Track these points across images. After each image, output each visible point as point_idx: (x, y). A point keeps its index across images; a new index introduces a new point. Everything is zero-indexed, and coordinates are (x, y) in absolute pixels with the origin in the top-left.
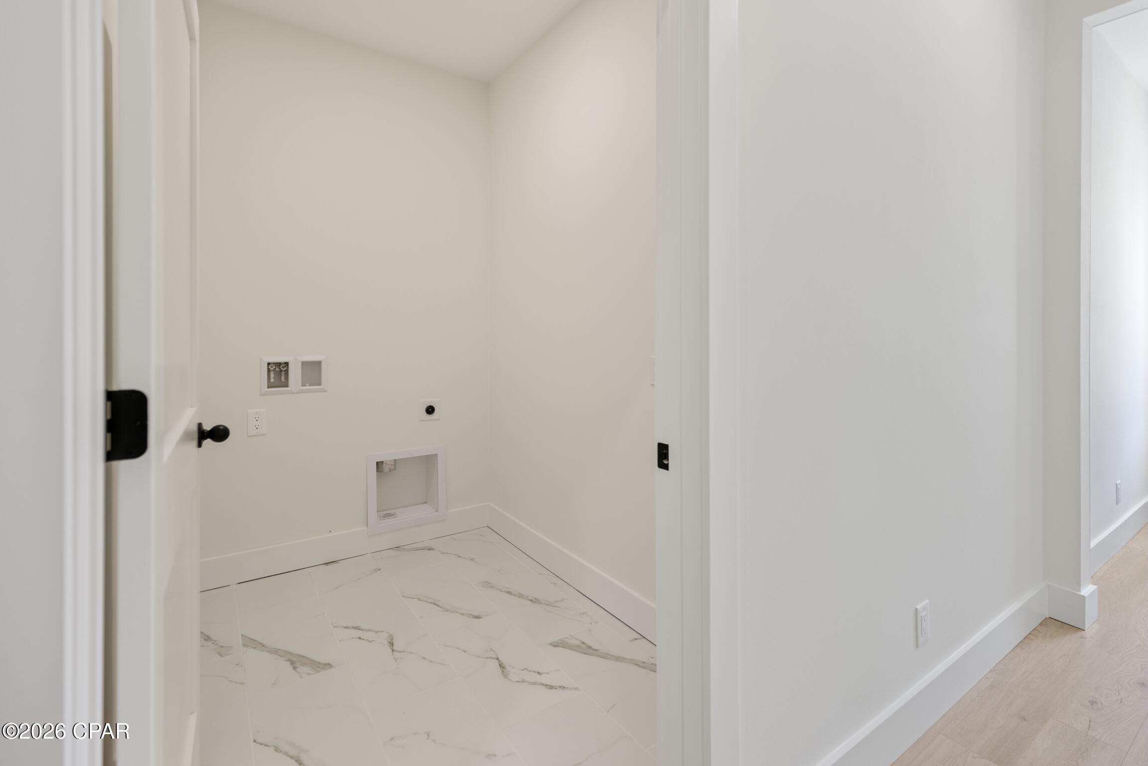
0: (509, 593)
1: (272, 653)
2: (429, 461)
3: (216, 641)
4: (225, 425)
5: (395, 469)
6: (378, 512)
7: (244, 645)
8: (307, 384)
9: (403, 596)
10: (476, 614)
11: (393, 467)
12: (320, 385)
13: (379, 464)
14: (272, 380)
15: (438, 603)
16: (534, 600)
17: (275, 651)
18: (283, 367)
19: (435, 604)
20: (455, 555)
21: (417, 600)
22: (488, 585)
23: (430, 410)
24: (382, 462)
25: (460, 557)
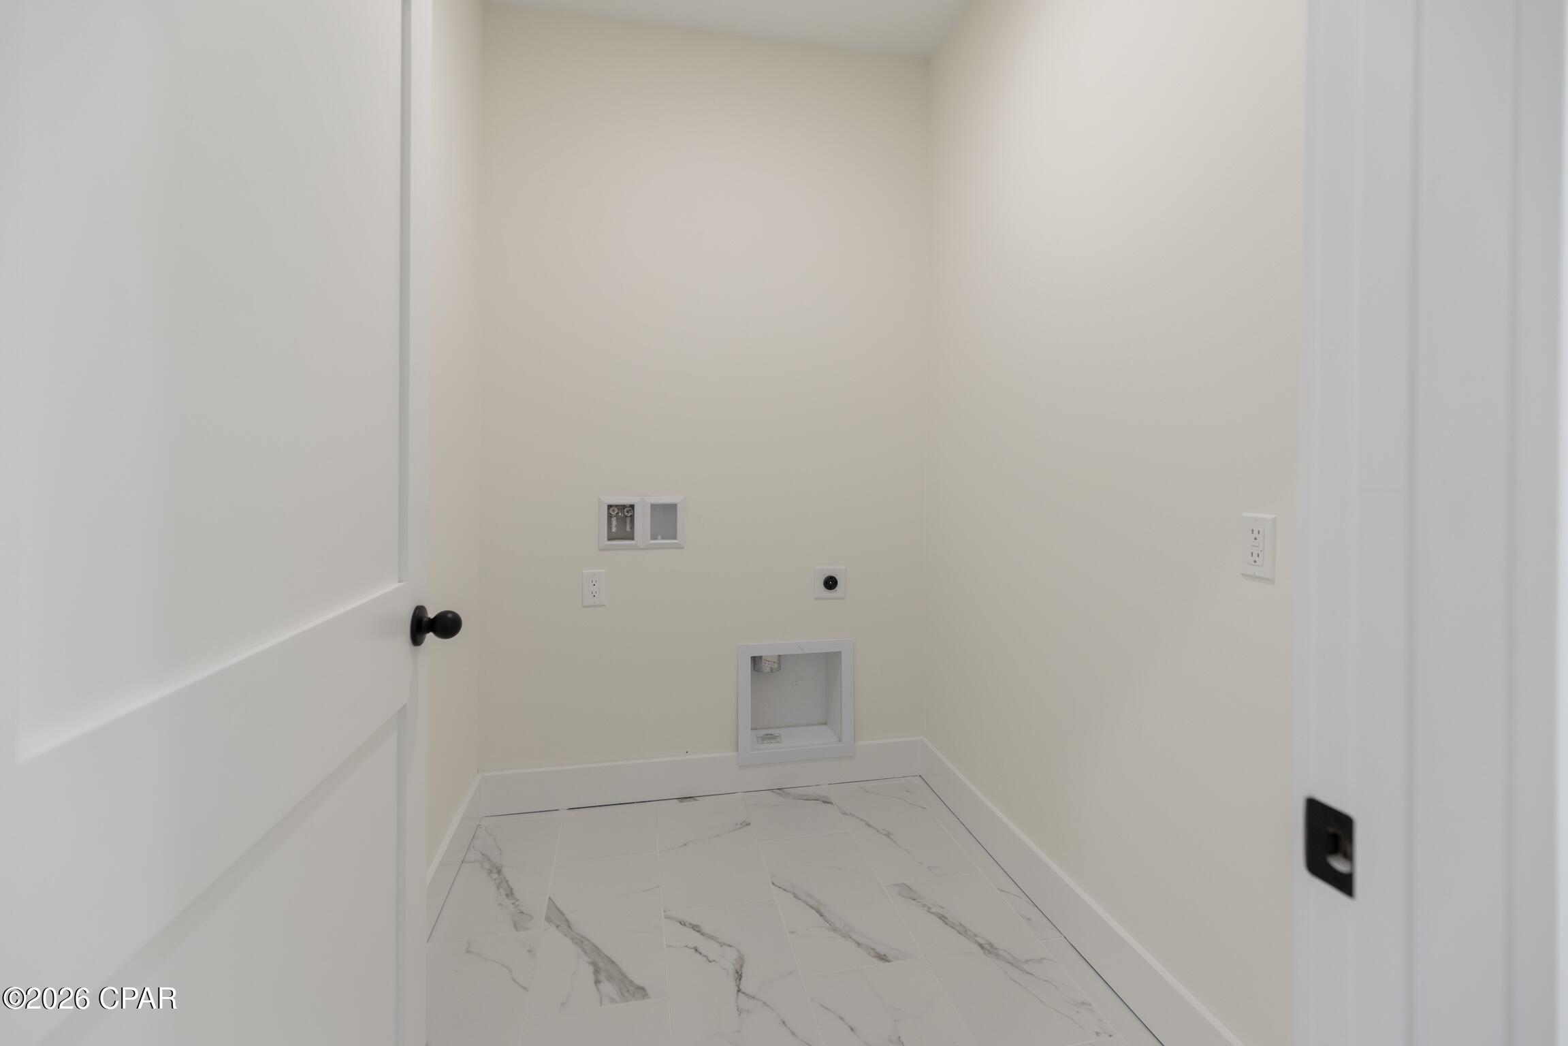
0: (943, 918)
1: (576, 943)
2: (830, 661)
3: (518, 900)
4: (456, 611)
5: (779, 669)
6: (753, 729)
7: (548, 919)
8: (659, 537)
9: (773, 884)
10: (882, 951)
11: (776, 666)
12: (675, 538)
13: (756, 661)
14: (614, 530)
15: (823, 910)
16: (987, 946)
17: (581, 941)
18: (628, 512)
19: (818, 912)
20: (862, 820)
21: (792, 895)
22: (908, 892)
23: (831, 583)
24: (761, 657)
25: (869, 826)
